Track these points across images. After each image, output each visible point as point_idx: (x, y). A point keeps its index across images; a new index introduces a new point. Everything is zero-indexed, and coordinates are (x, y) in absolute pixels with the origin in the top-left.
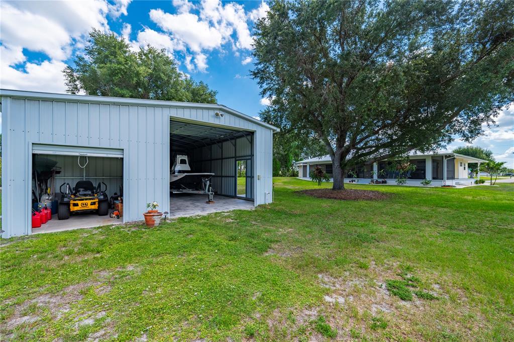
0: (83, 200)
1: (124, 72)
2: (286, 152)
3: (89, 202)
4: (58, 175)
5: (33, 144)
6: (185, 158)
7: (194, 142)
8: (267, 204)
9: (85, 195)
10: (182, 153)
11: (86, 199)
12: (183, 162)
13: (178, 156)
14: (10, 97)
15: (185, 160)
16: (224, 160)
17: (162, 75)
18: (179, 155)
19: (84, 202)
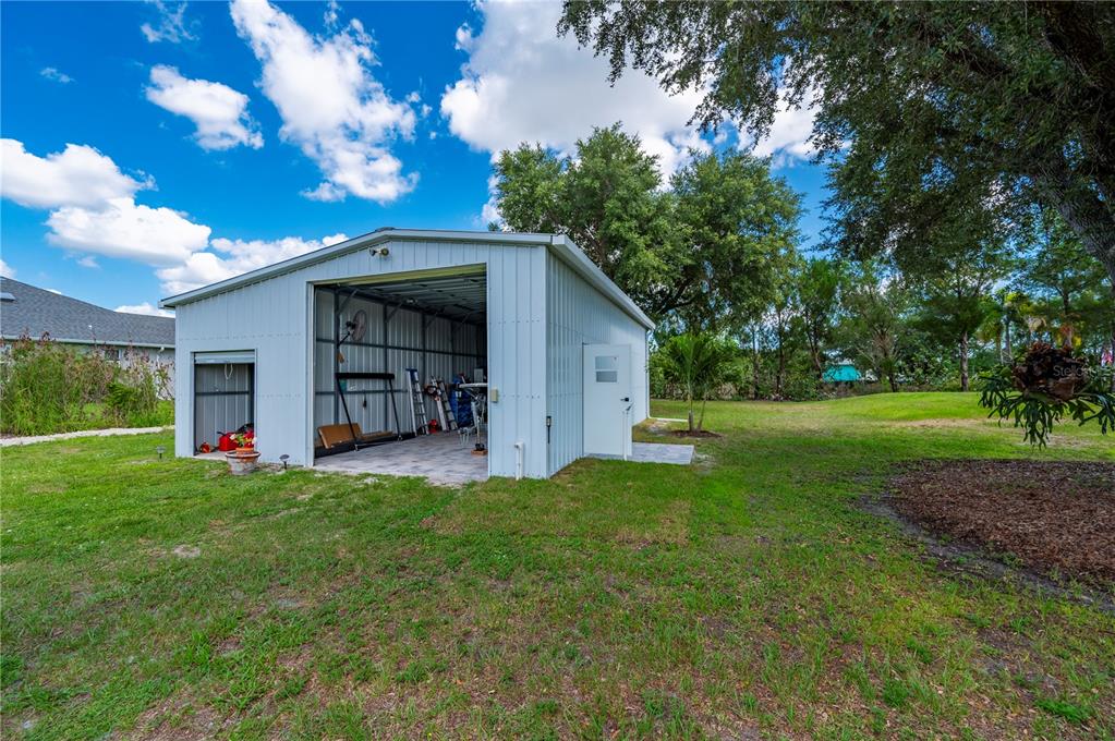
5: (194, 353)
8: (518, 478)
14: (178, 303)
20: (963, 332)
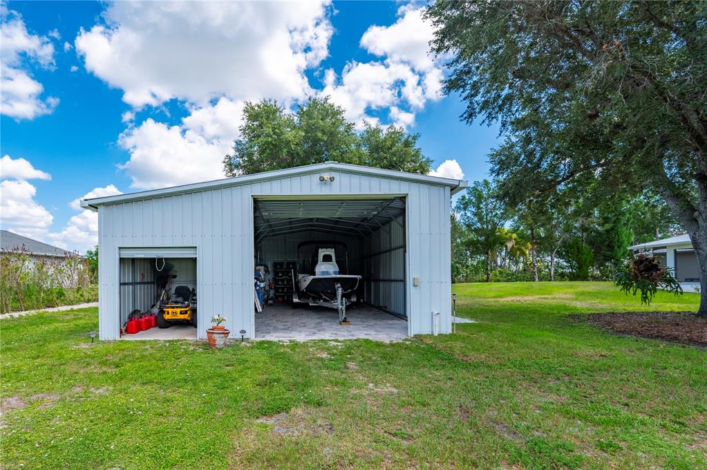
0: (173, 308)
1: (273, 145)
2: (608, 226)
3: (178, 310)
4: (175, 280)
5: (120, 248)
6: (331, 252)
7: (356, 227)
8: (436, 334)
9: (176, 302)
10: (326, 245)
11: (177, 307)
12: (327, 258)
13: (320, 250)
14: (103, 204)
15: (330, 256)
16: (393, 252)
17: (320, 134)
18: (322, 248)
19: (175, 310)
20: (488, 249)
